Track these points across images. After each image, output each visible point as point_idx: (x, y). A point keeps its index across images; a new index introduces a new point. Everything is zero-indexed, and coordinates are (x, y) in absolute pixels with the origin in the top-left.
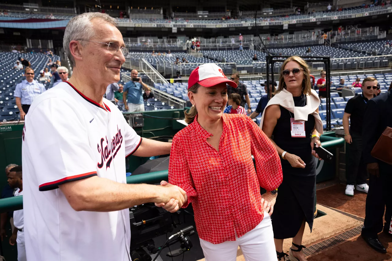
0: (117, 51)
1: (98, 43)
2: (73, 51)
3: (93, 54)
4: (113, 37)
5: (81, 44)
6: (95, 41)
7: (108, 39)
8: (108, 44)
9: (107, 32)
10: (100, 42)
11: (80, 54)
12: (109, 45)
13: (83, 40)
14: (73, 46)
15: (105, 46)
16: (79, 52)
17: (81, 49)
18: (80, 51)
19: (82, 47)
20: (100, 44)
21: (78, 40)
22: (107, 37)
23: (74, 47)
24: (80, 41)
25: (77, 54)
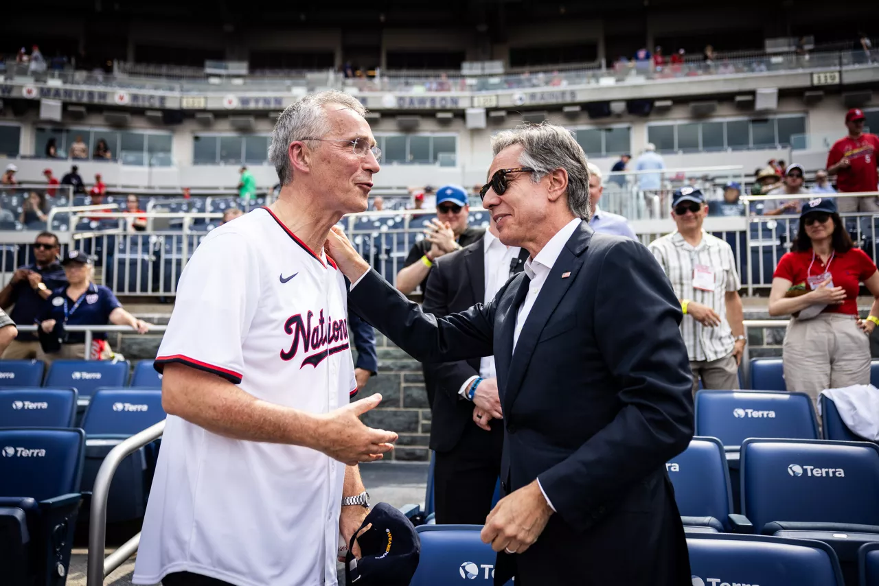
0: (366, 153)
1: (336, 142)
2: (295, 159)
3: (329, 162)
4: (360, 131)
5: (309, 146)
6: (331, 138)
7: (352, 135)
8: (354, 141)
9: (350, 122)
10: (340, 141)
11: (306, 163)
12: (356, 143)
13: (311, 139)
14: (294, 150)
15: (348, 144)
16: (303, 159)
17: (308, 154)
18: (306, 159)
19: (310, 153)
20: (339, 143)
21: (302, 139)
22: (350, 130)
23: (296, 152)
24: (306, 142)
25: (302, 163)
